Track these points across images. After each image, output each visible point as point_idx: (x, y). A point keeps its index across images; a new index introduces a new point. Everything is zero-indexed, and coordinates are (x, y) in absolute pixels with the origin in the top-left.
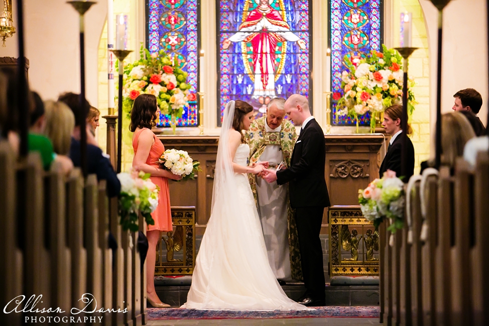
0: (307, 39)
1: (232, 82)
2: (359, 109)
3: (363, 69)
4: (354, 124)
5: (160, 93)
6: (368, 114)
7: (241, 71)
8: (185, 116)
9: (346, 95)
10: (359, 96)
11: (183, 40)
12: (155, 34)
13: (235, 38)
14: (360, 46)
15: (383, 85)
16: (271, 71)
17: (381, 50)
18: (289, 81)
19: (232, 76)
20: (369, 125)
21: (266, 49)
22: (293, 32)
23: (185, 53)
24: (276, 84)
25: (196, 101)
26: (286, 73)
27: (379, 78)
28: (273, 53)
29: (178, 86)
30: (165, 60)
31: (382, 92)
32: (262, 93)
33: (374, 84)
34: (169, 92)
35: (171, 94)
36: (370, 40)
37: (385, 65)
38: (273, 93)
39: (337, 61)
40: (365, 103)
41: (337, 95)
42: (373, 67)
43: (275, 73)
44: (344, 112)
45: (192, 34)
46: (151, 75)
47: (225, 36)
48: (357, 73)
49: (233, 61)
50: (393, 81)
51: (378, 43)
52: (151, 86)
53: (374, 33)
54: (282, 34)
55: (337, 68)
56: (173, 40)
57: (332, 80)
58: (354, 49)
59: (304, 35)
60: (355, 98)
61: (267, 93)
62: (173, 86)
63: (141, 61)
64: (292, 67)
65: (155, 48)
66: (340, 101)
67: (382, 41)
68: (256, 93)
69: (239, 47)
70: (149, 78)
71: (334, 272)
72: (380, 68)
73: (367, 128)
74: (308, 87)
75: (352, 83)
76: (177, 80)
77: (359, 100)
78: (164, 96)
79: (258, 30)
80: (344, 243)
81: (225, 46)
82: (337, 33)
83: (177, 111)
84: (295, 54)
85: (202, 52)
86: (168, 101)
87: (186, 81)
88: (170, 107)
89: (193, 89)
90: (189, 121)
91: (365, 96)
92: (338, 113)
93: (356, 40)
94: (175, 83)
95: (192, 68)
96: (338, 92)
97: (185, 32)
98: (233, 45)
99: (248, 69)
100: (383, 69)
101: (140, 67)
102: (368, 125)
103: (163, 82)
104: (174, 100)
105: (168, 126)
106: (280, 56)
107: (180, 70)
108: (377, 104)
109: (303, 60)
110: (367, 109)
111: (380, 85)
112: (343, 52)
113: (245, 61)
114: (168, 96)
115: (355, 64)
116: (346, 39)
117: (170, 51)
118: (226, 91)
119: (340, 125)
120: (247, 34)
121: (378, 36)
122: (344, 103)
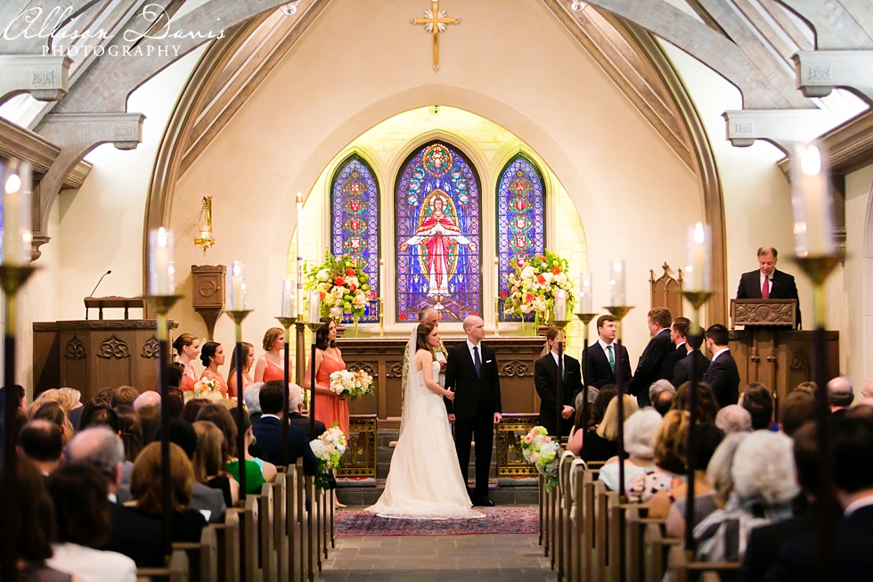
0: (477, 242)
1: (409, 281)
2: (524, 308)
3: (528, 271)
4: (520, 320)
5: (344, 295)
6: (533, 312)
7: (417, 271)
8: (366, 313)
9: (513, 296)
10: (524, 296)
11: (364, 243)
12: (339, 238)
13: (412, 241)
14: (525, 248)
15: (546, 287)
16: (444, 271)
17: (544, 254)
18: (461, 280)
19: (409, 276)
20: (534, 321)
21: (440, 251)
22: (465, 236)
23: (366, 255)
24: (449, 283)
25: (375, 299)
26: (459, 273)
27: (542, 281)
28: (446, 255)
29: (360, 288)
30: (348, 264)
31: (545, 294)
32: (436, 292)
33: (538, 286)
34: (352, 294)
35: (354, 296)
36: (534, 243)
37: (548, 267)
38: (447, 292)
39: (504, 262)
40: (529, 304)
41: (504, 292)
42: (537, 270)
43: (448, 273)
44: (512, 310)
45: (372, 238)
46: (336, 278)
47: (402, 239)
48: (522, 276)
49: (411, 262)
50: (555, 283)
51: (541, 246)
52: (335, 287)
53: (537, 236)
54: (455, 237)
55: (504, 268)
56: (356, 244)
57: (500, 280)
58: (520, 252)
59: (474, 239)
60: (521, 299)
61: (441, 292)
62: (355, 288)
63: (327, 264)
64: (464, 268)
65: (339, 251)
66: (507, 300)
67: (545, 246)
68: (430, 292)
69: (416, 250)
70: (334, 280)
71: (501, 473)
72: (543, 271)
73: (532, 324)
74: (478, 286)
75: (517, 284)
76: (359, 281)
77: (524, 300)
78: (347, 297)
79: (432, 234)
80: (510, 447)
81: (403, 248)
82: (505, 237)
83: (359, 310)
84: (466, 256)
85: (382, 261)
86: (350, 301)
87: (367, 282)
88: (353, 307)
89: (373, 288)
90: (370, 318)
91: (529, 297)
92: (506, 312)
93: (521, 244)
94: (358, 285)
95: (373, 269)
96: (505, 290)
97: (366, 236)
98: (410, 248)
99: (423, 270)
100: (546, 271)
101: (325, 270)
102: (532, 320)
103: (347, 284)
104: (356, 300)
105: (351, 322)
106: (453, 258)
107: (362, 273)
108: (540, 305)
109: (474, 261)
110: (532, 309)
111: (543, 287)
112: (510, 254)
113: (421, 263)
114: (351, 297)
115: (521, 266)
116: (512, 242)
117: (353, 253)
118: (403, 289)
119: (507, 321)
120: (422, 238)
121: (542, 240)
122: (510, 302)
